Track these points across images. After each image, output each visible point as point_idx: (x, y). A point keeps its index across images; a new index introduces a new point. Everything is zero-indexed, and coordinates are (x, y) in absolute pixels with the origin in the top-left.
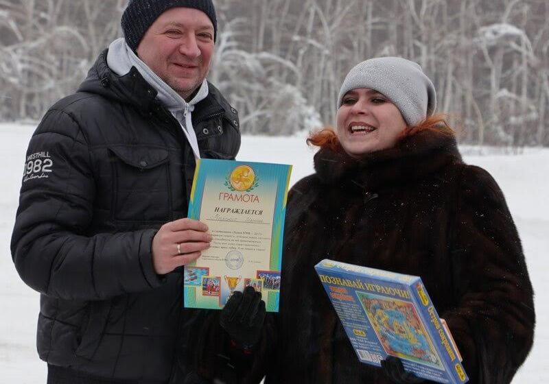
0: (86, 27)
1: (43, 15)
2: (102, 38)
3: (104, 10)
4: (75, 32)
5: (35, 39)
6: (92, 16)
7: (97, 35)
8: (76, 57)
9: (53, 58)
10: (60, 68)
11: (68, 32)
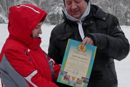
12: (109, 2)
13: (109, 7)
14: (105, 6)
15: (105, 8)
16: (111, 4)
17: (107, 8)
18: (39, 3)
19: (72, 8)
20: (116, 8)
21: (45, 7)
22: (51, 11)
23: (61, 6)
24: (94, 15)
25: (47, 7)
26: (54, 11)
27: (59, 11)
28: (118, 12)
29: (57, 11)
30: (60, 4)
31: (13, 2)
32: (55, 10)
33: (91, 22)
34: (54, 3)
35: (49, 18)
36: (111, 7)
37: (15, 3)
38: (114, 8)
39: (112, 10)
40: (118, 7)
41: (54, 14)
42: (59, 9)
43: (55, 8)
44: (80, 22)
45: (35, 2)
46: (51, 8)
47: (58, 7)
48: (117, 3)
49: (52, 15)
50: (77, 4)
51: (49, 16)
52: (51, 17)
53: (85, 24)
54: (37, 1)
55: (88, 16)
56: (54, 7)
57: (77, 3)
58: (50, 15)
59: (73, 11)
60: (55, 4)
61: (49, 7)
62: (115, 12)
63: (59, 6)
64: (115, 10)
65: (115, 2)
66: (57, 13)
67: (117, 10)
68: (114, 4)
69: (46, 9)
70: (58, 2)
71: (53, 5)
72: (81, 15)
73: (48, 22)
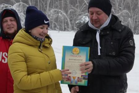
0: (130, 10)
1: (120, 8)
2: (134, 13)
3: (135, 6)
4: (128, 11)
5: (118, 13)
6: (131, 8)
7: (133, 12)
8: (128, 17)
9: (122, 18)
10: (124, 20)
11: (126, 12)
12: (130, 14)
13: (129, 18)
14: (126, 16)
15: (126, 19)
16: (131, 15)
17: (128, 19)
18: (68, 12)
19: (93, 18)
20: (136, 19)
21: (73, 16)
22: (78, 20)
23: (87, 15)
24: (112, 26)
25: (75, 16)
26: (80, 20)
27: (85, 20)
28: (137, 22)
29: (84, 20)
30: (86, 14)
31: (46, 11)
32: (82, 19)
33: (108, 32)
34: (80, 13)
35: (76, 26)
36: (131, 17)
37: (47, 12)
38: (134, 19)
39: (132, 21)
40: (138, 18)
41: (80, 22)
42: (85, 19)
43: (82, 18)
44: (99, 31)
45: (65, 12)
46: (78, 17)
47: (84, 17)
48: (137, 15)
49: (79, 23)
50: (98, 16)
51: (76, 24)
52: (78, 25)
53: (102, 33)
54: (66, 11)
55: (106, 27)
56: (81, 16)
57: (98, 14)
58: (78, 23)
59: (94, 21)
60: (82, 14)
61: (76, 16)
62: (134, 22)
63: (85, 15)
64: (135, 21)
65: (135, 13)
66: (83, 22)
67: (137, 20)
68: (134, 16)
69: (73, 17)
70: (84, 12)
71: (80, 15)
72: (101, 25)
73: (75, 29)
